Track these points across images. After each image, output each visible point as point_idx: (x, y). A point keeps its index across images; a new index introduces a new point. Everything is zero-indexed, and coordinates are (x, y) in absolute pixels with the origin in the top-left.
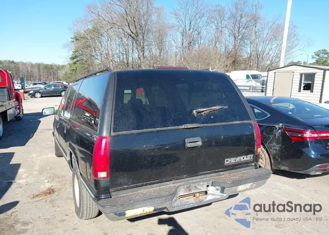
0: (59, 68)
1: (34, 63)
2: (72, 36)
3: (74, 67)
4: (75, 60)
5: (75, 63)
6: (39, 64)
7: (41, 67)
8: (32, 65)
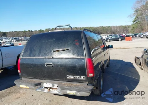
0: (129, 27)
1: (118, 26)
2: (134, 11)
3: (134, 26)
4: (135, 22)
5: (135, 24)
6: (120, 26)
7: (121, 27)
8: (117, 27)
